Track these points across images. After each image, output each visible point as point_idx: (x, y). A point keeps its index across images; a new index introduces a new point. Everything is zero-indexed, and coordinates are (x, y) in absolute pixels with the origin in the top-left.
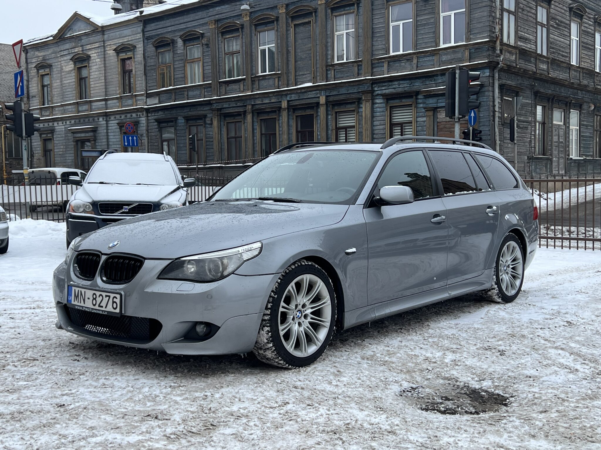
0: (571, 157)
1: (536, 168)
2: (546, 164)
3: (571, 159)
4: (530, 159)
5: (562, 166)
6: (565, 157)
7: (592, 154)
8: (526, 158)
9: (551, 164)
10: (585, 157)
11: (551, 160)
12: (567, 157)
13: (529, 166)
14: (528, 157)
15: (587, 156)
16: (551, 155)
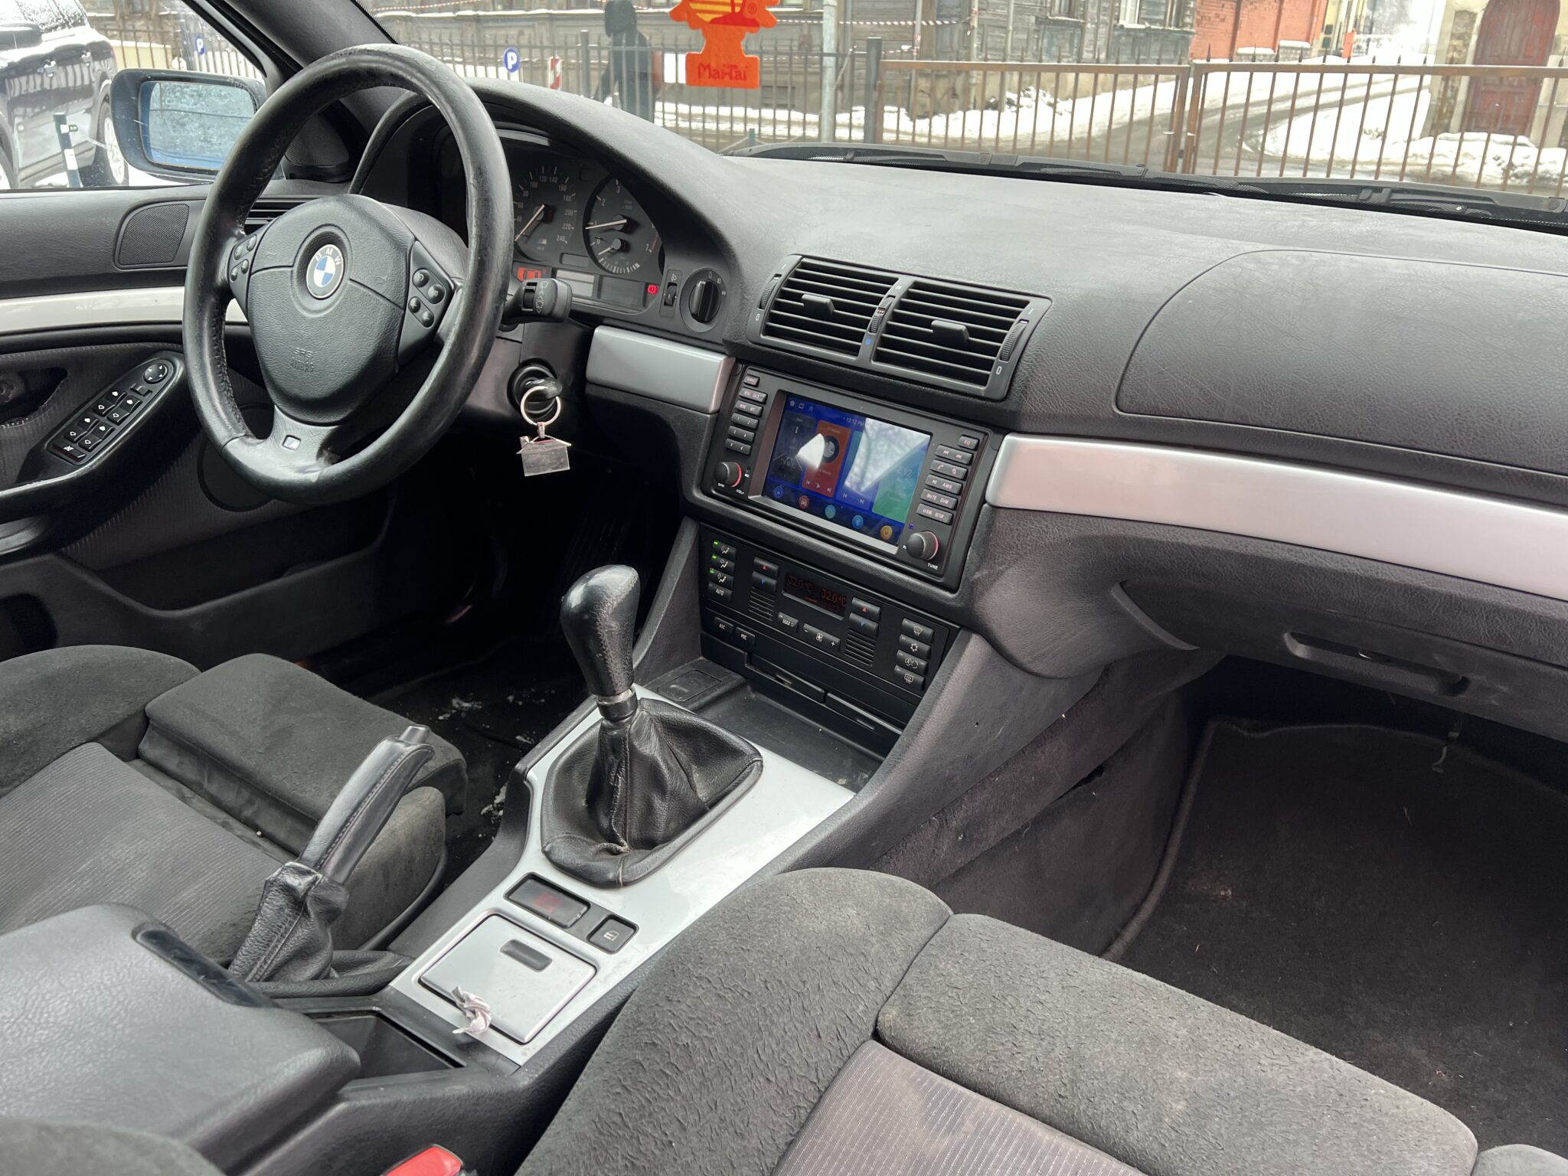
0: (1121, 22)
1: (1051, 44)
2: (1072, 36)
3: (1122, 26)
4: (1041, 23)
5: (1101, 42)
6: (1111, 22)
7: (1162, 17)
8: (1033, 19)
9: (1082, 37)
10: (1147, 25)
11: (1082, 27)
12: (1114, 22)
13: (1038, 39)
14: (1037, 18)
15: (1152, 22)
16: (1084, 16)
